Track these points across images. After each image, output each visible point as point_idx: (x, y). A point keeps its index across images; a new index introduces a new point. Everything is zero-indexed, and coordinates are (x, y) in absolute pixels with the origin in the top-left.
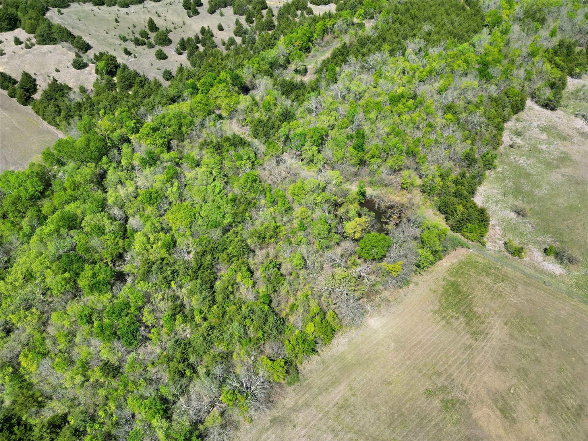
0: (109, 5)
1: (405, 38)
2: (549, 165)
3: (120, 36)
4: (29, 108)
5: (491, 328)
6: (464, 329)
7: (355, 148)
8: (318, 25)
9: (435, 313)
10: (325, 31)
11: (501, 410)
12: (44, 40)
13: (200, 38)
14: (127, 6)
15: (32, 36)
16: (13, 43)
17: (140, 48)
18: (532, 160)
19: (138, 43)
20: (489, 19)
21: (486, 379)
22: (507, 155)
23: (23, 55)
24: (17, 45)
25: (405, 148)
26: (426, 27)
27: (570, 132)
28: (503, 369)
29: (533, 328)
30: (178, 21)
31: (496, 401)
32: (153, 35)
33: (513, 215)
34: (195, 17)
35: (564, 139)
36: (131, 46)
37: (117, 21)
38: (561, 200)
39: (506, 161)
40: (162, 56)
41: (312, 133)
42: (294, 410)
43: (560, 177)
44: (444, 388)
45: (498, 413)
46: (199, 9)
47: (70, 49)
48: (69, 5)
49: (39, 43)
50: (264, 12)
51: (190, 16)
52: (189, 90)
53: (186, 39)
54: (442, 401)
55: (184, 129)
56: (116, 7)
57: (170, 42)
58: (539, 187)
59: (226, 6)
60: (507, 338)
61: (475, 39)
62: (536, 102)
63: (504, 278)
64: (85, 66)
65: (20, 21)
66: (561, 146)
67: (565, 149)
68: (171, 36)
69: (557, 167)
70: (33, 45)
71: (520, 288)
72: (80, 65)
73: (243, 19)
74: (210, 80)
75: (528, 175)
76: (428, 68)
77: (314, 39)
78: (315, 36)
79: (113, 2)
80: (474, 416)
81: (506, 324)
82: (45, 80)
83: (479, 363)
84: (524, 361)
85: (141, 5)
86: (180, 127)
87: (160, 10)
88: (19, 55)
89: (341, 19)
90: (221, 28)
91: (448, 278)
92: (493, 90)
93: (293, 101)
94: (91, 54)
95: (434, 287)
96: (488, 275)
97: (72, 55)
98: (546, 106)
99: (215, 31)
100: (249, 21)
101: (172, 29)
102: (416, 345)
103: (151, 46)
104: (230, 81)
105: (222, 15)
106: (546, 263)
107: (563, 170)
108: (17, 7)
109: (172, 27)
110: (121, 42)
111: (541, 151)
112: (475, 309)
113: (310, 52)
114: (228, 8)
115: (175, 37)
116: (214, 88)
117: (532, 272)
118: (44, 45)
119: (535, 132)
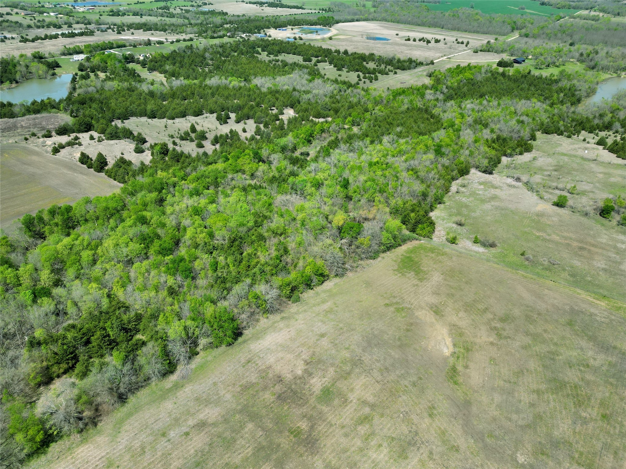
0: (160, 118)
1: (383, 135)
2: (483, 201)
3: (169, 135)
4: (103, 174)
5: (432, 276)
6: (414, 277)
7: (341, 187)
8: (317, 126)
9: (394, 270)
10: (323, 131)
11: (434, 312)
12: (112, 137)
13: (229, 135)
14: (173, 119)
15: (102, 135)
16: (88, 139)
17: (184, 142)
18: (471, 199)
19: (182, 139)
20: (446, 124)
21: (426, 299)
22: (454, 197)
23: (96, 146)
24: (91, 140)
25: (378, 188)
26: (399, 129)
27: (501, 185)
28: (438, 294)
29: (460, 275)
30: (213, 127)
31: (431, 308)
32: (193, 135)
33: (455, 226)
34: (224, 125)
35: (496, 188)
36: (178, 141)
37: (166, 127)
38: (489, 218)
39: (453, 199)
40: (200, 146)
41: (311, 180)
42: (296, 314)
43: (490, 206)
44: (397, 303)
45: (433, 313)
46: (228, 120)
47: (131, 143)
48: (129, 119)
49: (108, 139)
50: (278, 122)
51: (221, 124)
52: (223, 159)
53: (219, 135)
54: (395, 308)
55: (219, 180)
56: (165, 120)
57: (207, 139)
58: (475, 212)
59: (248, 119)
60: (442, 281)
61: (435, 134)
62: (479, 171)
63: (444, 254)
64: (143, 151)
65: (94, 127)
66: (493, 191)
67: (496, 193)
68: (207, 135)
69: (489, 202)
70: (103, 140)
71: (454, 259)
72: (139, 151)
73: (262, 126)
74: (237, 154)
75: (467, 206)
76: (398, 150)
77: (314, 135)
78: (315, 133)
79: (163, 116)
80: (416, 314)
81: (442, 274)
82: (113, 159)
83: (422, 292)
84: (452, 290)
85: (185, 118)
86: (217, 178)
87: (199, 121)
88: (93, 146)
89: (335, 124)
90: (244, 131)
91: (405, 254)
92: (445, 161)
93: (298, 168)
94: (147, 145)
95: (394, 259)
96: (433, 253)
97: (133, 146)
98: (485, 172)
99: (240, 133)
100: (266, 126)
101: (208, 131)
102: (380, 285)
103: (192, 141)
104: (252, 155)
105: (245, 124)
106: (474, 247)
107: (493, 203)
108: (92, 118)
109: (208, 130)
110: (170, 139)
111: (478, 194)
112: (422, 268)
113: (311, 143)
114: (250, 120)
115: (211, 136)
116: (241, 159)
117: (463, 251)
118: (111, 140)
119: (476, 185)
